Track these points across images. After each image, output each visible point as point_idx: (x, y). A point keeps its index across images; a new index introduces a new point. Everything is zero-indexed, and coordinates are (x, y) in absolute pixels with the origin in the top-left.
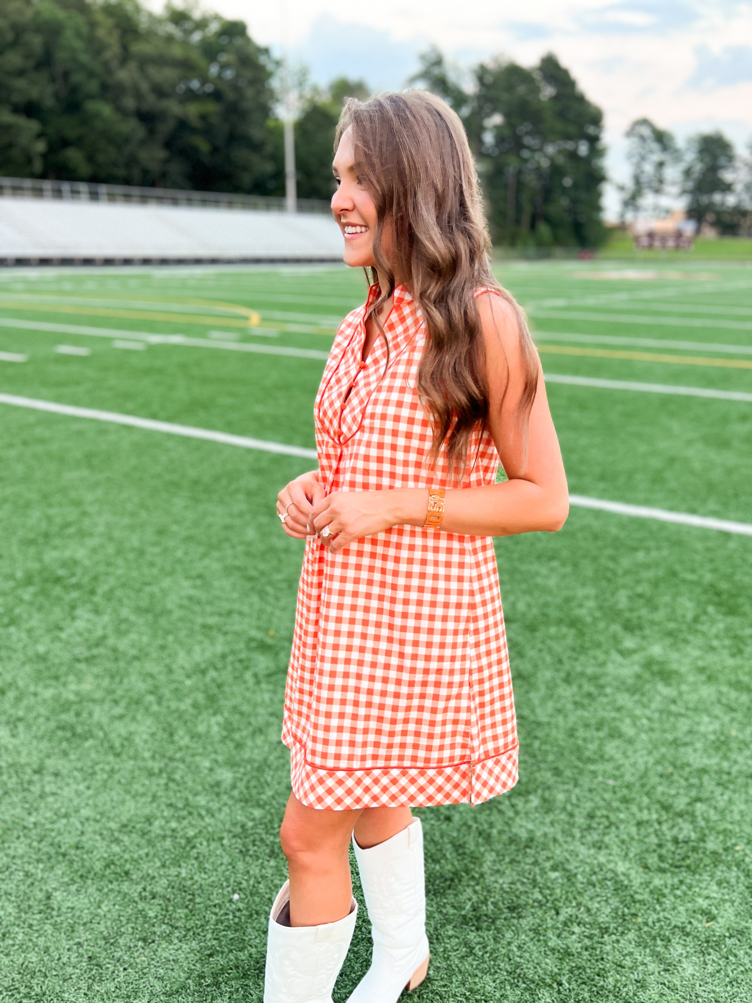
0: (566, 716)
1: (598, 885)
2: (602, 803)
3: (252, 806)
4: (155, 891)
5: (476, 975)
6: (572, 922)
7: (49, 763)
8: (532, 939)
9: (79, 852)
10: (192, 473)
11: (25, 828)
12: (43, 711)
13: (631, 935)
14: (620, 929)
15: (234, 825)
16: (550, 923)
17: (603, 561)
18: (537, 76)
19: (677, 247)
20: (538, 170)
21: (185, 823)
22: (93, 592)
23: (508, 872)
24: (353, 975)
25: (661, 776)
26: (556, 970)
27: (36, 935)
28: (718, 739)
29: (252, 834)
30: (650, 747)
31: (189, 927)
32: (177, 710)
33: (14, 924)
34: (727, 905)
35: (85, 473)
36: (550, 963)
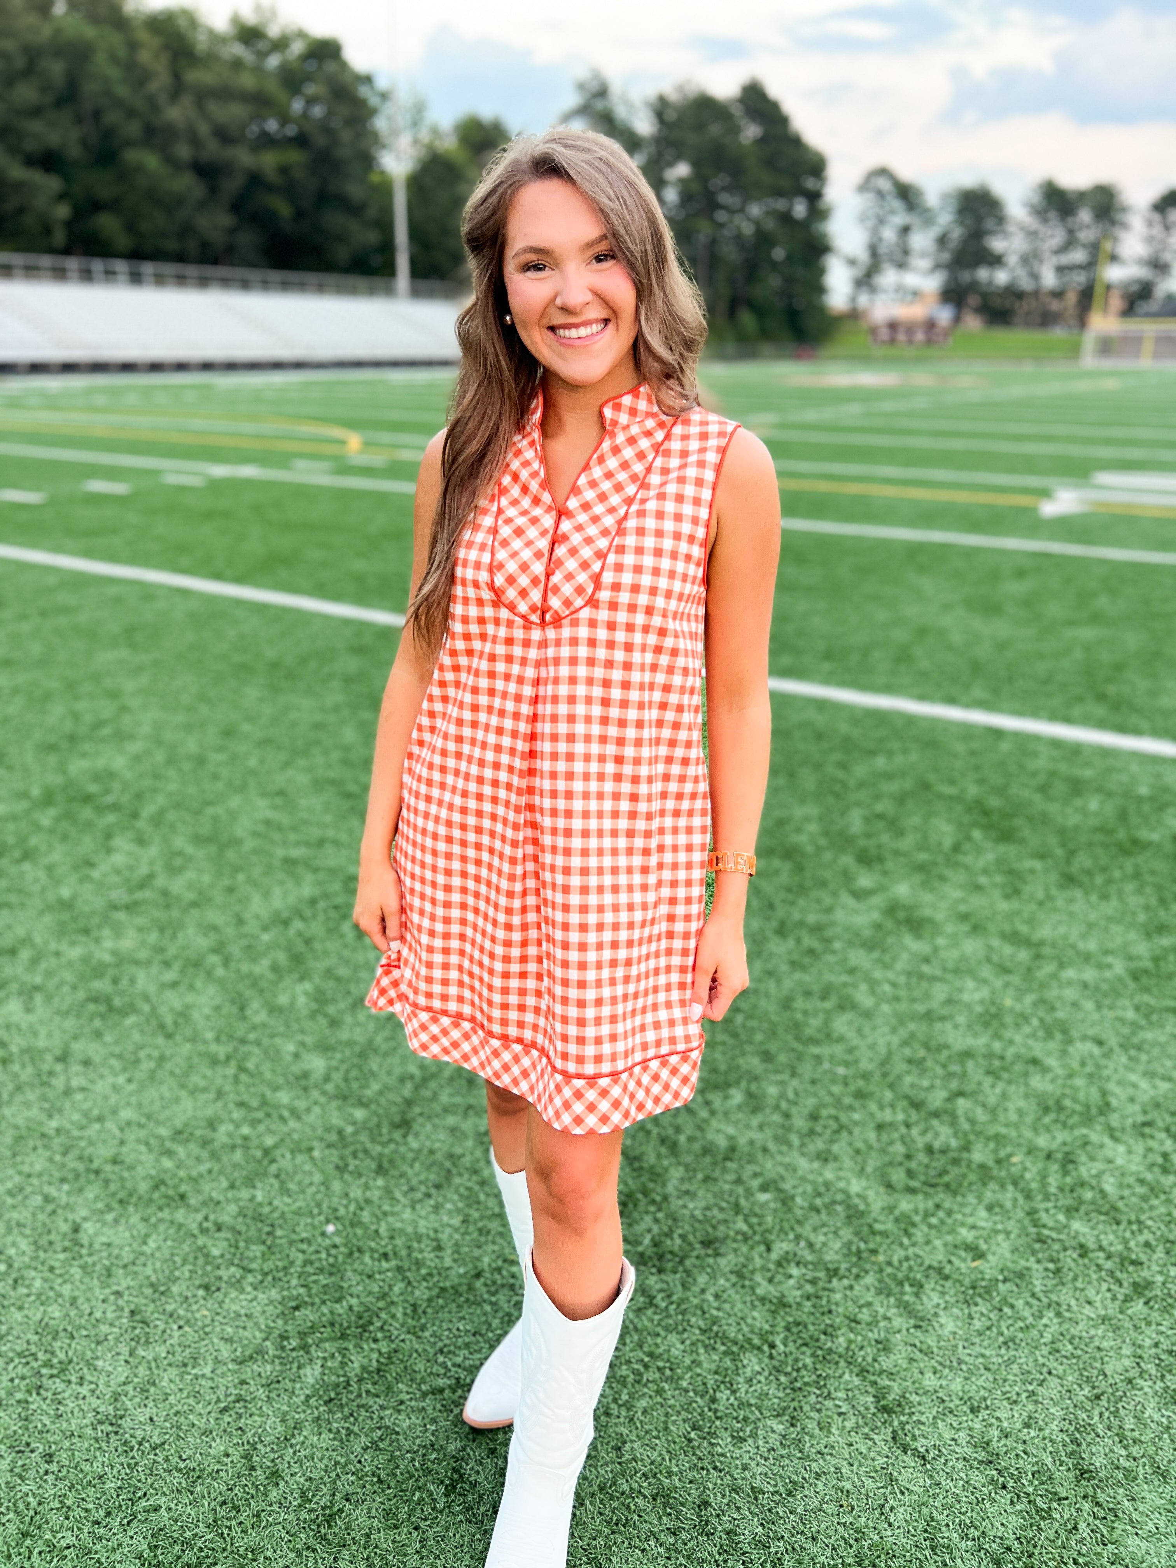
0: (779, 981)
1: (824, 1212)
2: (828, 1099)
3: (353, 1105)
4: (220, 1220)
5: (658, 1335)
6: (788, 1261)
7: (77, 1047)
8: (734, 1285)
9: (117, 1168)
10: (270, 653)
11: (43, 1135)
12: (68, 976)
13: (869, 1279)
14: (855, 1270)
15: (328, 1130)
16: (758, 1262)
17: (830, 769)
19: (929, 342)
20: (738, 237)
21: (261, 1128)
22: (135, 815)
23: (701, 1193)
24: (490, 1335)
25: (910, 1061)
26: (767, 1327)
27: (59, 1281)
28: (987, 1011)
29: (352, 1144)
30: (894, 1021)
31: (266, 1270)
32: (250, 975)
33: (29, 1267)
34: (1001, 1237)
35: (123, 653)
36: (759, 1318)
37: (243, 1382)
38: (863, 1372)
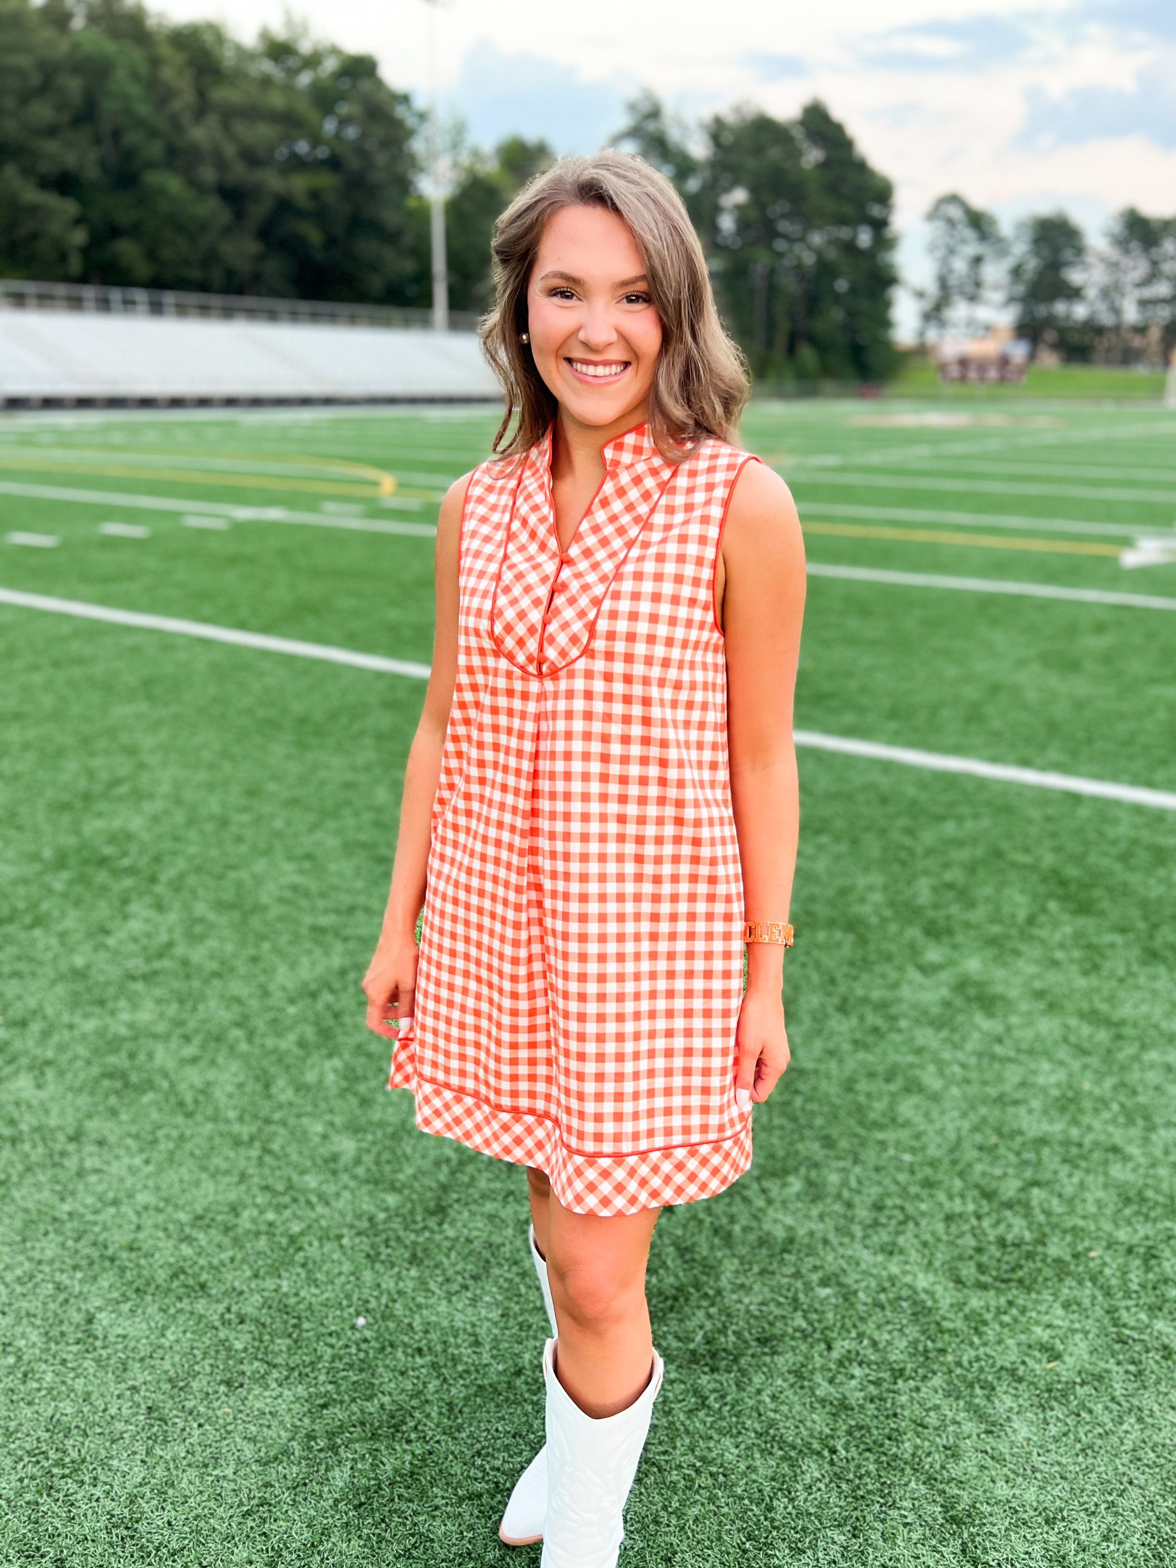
0: (841, 1061)
1: (888, 1308)
2: (893, 1188)
3: (384, 1190)
4: (243, 1312)
5: (711, 1438)
6: (850, 1361)
7: (92, 1126)
8: (792, 1386)
9: (133, 1255)
10: (298, 708)
11: (55, 1219)
12: (82, 1051)
13: (937, 1381)
14: (921, 1371)
15: (359, 1217)
16: (818, 1361)
17: (895, 835)
18: (798, 134)
19: (1002, 379)
20: (799, 267)
21: (287, 1213)
22: (153, 880)
23: (756, 1287)
24: (532, 1436)
25: (981, 1148)
26: (827, 1431)
27: (72, 1375)
28: (1064, 1095)
29: (384, 1231)
30: (964, 1106)
31: (292, 1365)
32: (275, 1050)
33: (40, 1359)
34: (1078, 1337)
35: (143, 707)
36: (819, 1421)
37: (267, 1485)
38: (930, 1480)
